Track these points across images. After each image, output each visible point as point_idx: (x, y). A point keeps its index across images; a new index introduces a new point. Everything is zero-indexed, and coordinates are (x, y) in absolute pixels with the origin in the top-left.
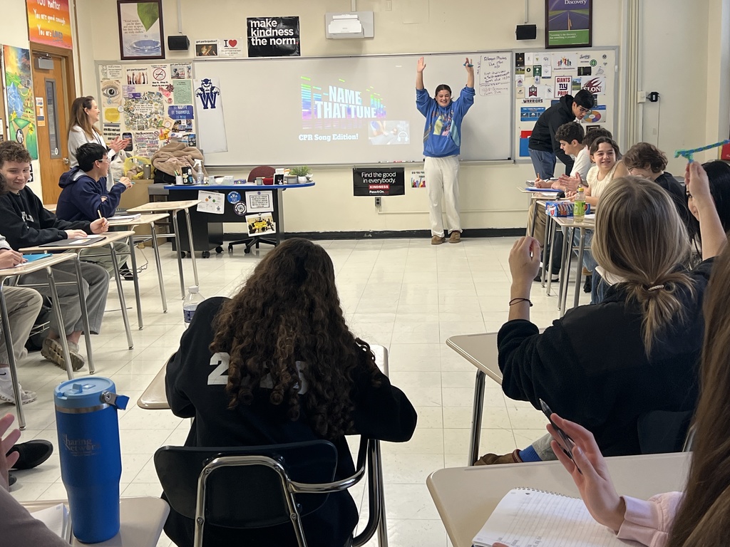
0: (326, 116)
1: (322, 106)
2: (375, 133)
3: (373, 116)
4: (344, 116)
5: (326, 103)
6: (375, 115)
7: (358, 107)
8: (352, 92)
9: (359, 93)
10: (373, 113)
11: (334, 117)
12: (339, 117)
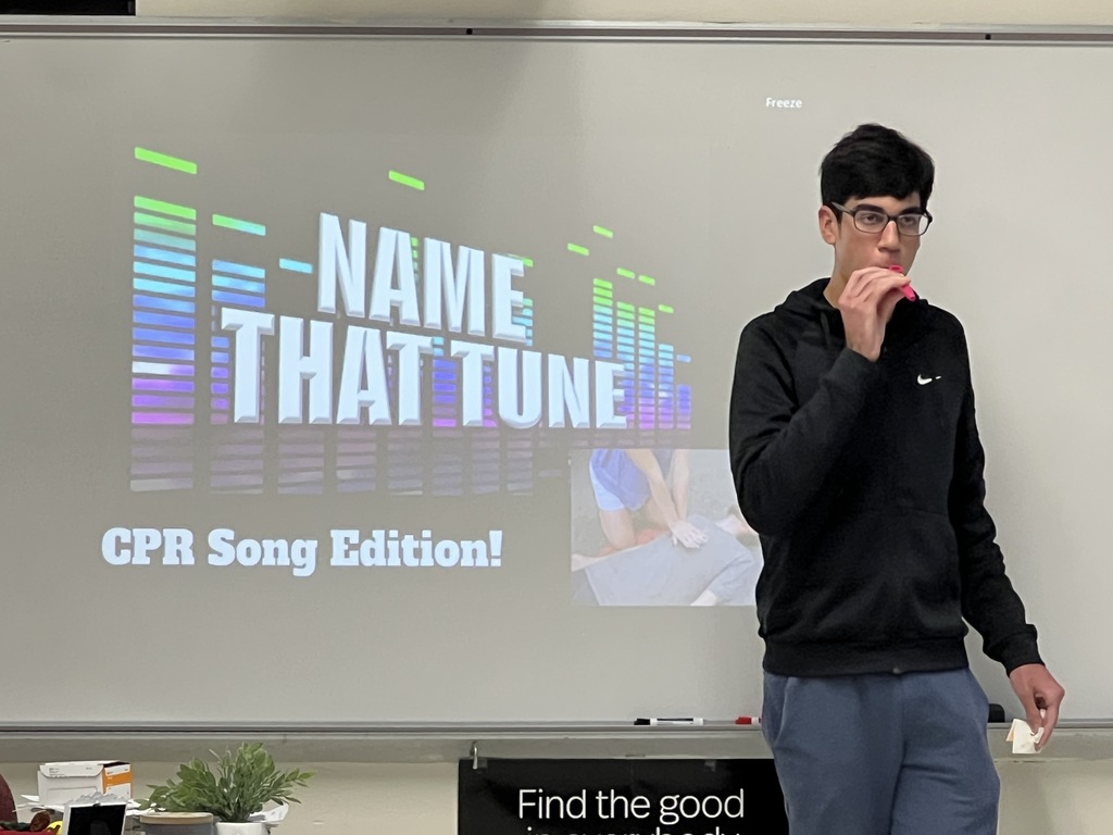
0: (289, 409)
1: (269, 346)
2: (617, 529)
3: (606, 417)
4: (410, 411)
5: (291, 326)
6: (620, 408)
7: (507, 356)
8: (473, 258)
9: (519, 265)
10: (607, 394)
11: (348, 412)
12: (379, 413)
